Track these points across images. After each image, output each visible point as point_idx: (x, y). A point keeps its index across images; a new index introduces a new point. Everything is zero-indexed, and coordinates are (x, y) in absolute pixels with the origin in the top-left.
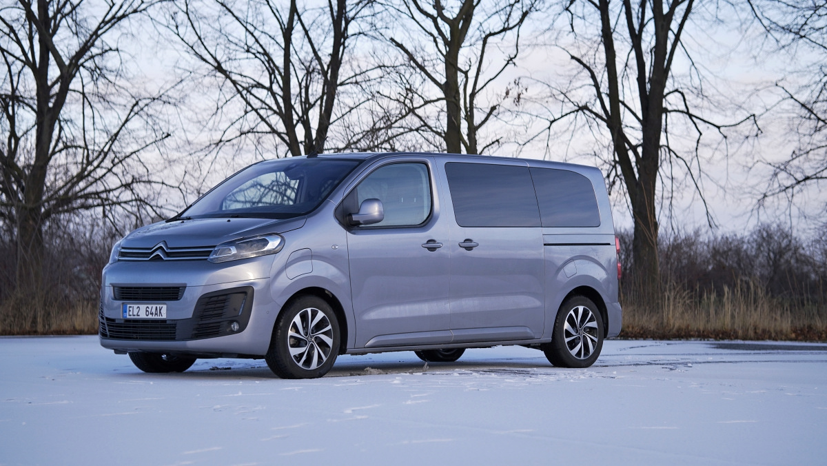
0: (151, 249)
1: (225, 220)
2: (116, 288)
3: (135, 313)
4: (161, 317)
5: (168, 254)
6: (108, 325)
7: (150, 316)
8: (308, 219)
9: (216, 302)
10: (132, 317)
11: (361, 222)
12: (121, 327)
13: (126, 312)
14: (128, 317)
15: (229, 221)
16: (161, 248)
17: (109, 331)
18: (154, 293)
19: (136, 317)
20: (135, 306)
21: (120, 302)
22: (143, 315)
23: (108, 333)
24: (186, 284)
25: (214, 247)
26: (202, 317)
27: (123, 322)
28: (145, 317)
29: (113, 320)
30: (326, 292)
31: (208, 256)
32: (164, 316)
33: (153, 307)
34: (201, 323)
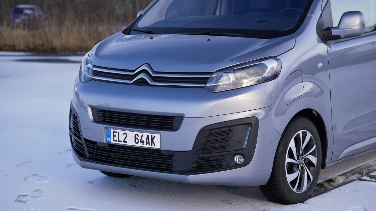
0: (133, 71)
1: (204, 38)
2: (95, 110)
3: (122, 139)
4: (153, 146)
5: (154, 79)
6: (87, 147)
7: (140, 145)
8: (298, 38)
9: (218, 134)
10: (117, 142)
11: (342, 36)
12: (104, 151)
13: (109, 136)
14: (112, 142)
15: (209, 40)
16: (144, 71)
17: (89, 152)
18: (144, 121)
19: (123, 143)
20: (122, 132)
21: (102, 127)
22: (131, 142)
23: (87, 155)
24: (184, 114)
25: (211, 73)
26: (203, 150)
27: (106, 146)
28: (134, 144)
29: (94, 143)
30: (314, 112)
31: (206, 83)
32: (158, 146)
33: (144, 135)
34: (202, 156)
